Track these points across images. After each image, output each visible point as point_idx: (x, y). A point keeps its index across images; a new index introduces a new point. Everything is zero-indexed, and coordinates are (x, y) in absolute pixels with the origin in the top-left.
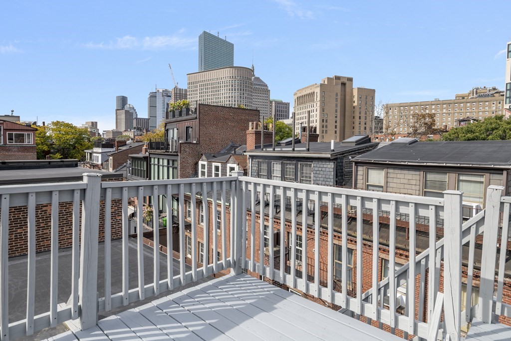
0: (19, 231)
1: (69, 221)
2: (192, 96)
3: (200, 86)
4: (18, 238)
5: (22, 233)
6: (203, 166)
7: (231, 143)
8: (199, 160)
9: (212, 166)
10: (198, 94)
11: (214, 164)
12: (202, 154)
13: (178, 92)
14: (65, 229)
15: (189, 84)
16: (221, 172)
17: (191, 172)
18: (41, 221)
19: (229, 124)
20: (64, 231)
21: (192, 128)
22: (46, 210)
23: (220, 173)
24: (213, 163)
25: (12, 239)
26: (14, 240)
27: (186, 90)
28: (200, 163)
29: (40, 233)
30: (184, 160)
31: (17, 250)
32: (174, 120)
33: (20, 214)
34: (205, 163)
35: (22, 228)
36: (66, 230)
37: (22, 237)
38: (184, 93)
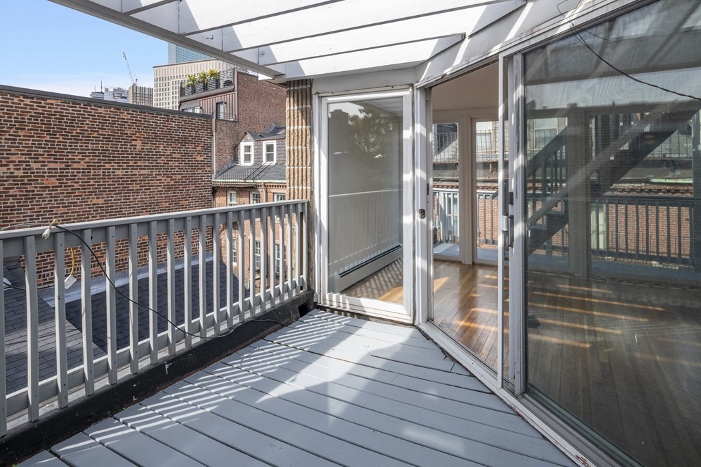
0: (107, 166)
1: (158, 163)
2: (161, 97)
3: (173, 84)
4: (106, 175)
5: (110, 169)
6: (247, 149)
7: (274, 125)
8: (241, 141)
9: (262, 146)
10: (171, 93)
11: (265, 144)
12: (246, 133)
13: (138, 92)
14: (154, 173)
15: (156, 80)
16: (277, 151)
17: (229, 157)
18: (130, 158)
19: (272, 100)
20: (154, 176)
21: (225, 103)
22: (136, 145)
23: (275, 153)
24: (264, 142)
25: (100, 175)
26: (101, 176)
27: (150, 90)
28: (242, 145)
29: (130, 173)
30: (220, 142)
31: (105, 191)
32: (195, 96)
33: (108, 144)
34: (252, 144)
35: (111, 163)
36: (156, 174)
37: (110, 175)
38: (147, 93)
